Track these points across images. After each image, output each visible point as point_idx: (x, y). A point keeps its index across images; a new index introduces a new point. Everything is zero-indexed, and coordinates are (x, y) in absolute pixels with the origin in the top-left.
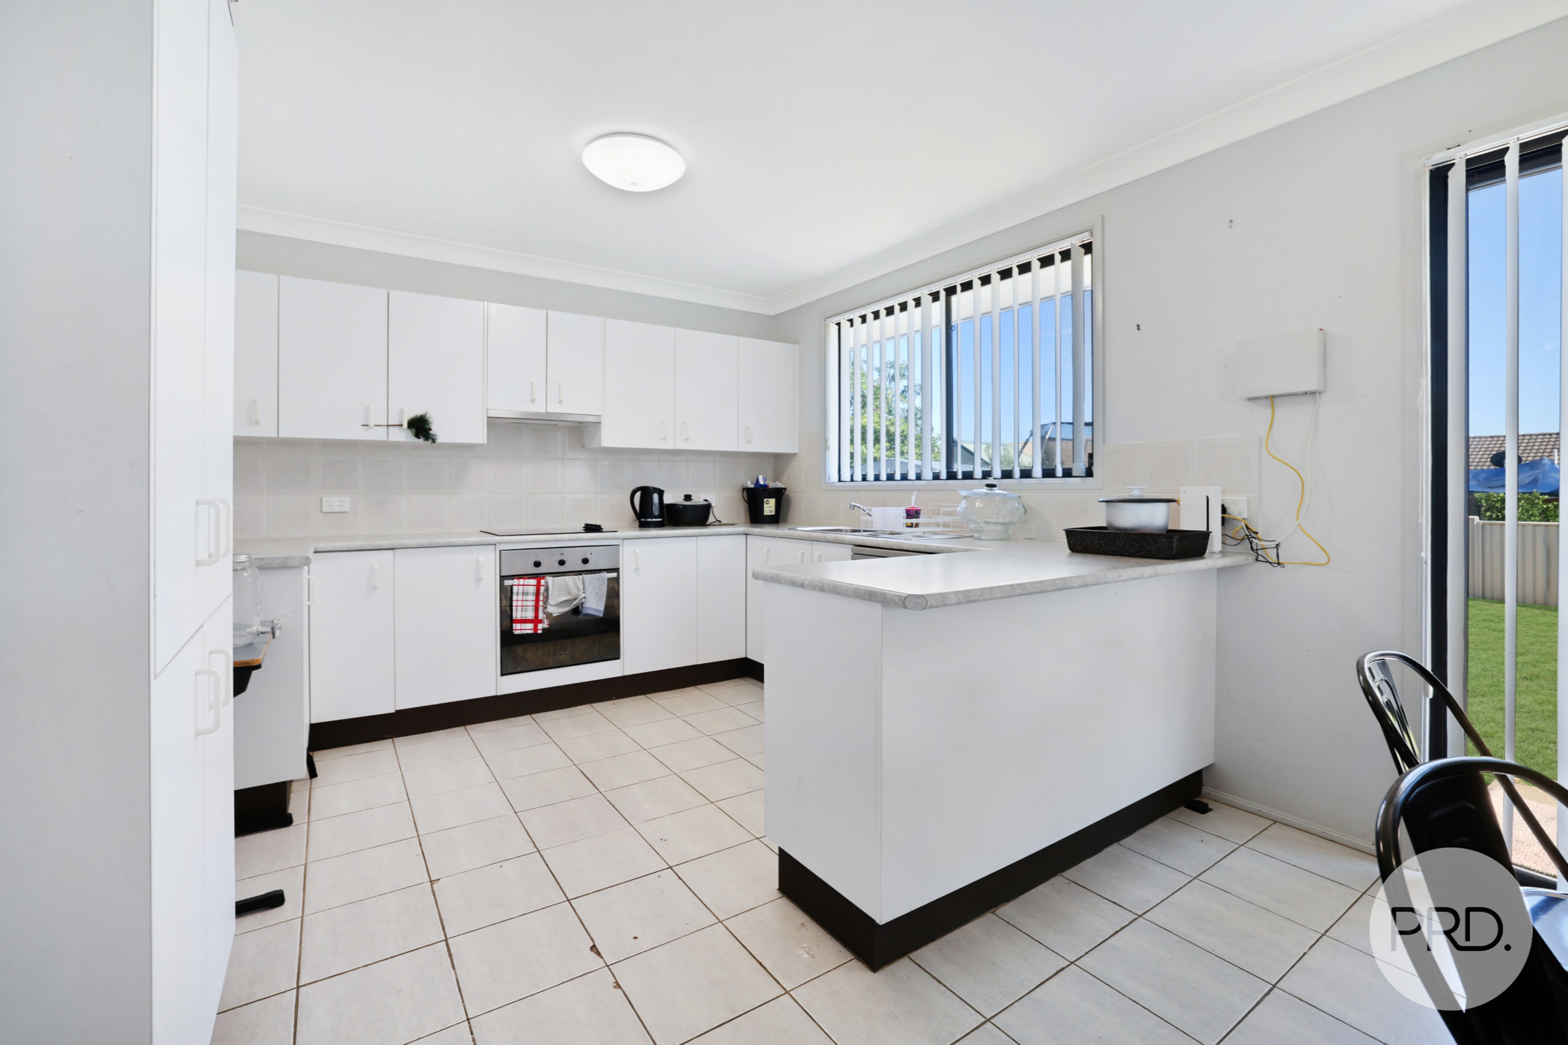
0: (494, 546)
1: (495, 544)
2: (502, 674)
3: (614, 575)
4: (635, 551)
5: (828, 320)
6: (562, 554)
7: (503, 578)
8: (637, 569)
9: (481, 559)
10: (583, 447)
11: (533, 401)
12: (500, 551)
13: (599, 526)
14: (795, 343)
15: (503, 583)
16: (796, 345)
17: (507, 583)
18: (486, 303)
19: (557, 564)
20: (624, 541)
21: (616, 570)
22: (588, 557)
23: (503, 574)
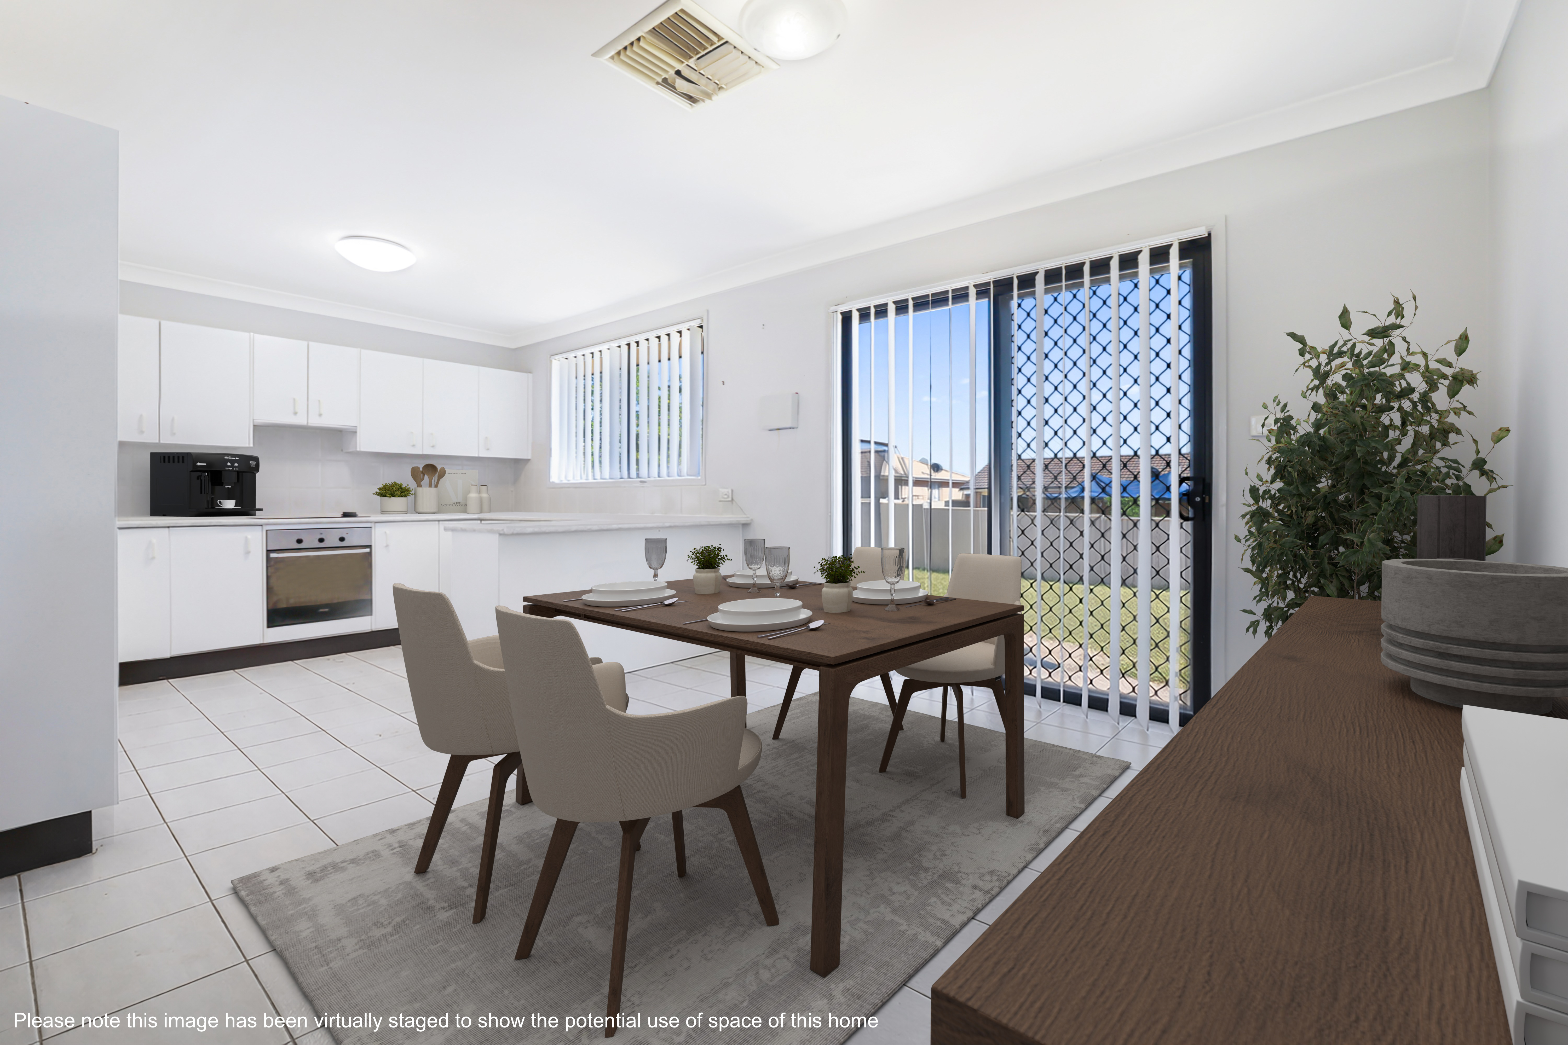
0: (261, 527)
1: (262, 525)
2: (269, 626)
3: (368, 550)
4: (385, 532)
5: (552, 357)
6: (321, 534)
7: (269, 552)
8: (387, 546)
9: (249, 537)
10: (342, 450)
11: (295, 413)
12: (267, 531)
13: (355, 513)
14: (530, 373)
15: (269, 555)
16: (530, 374)
17: (273, 555)
18: (252, 334)
19: (317, 541)
20: (376, 524)
21: (370, 547)
22: (344, 536)
23: (269, 549)
